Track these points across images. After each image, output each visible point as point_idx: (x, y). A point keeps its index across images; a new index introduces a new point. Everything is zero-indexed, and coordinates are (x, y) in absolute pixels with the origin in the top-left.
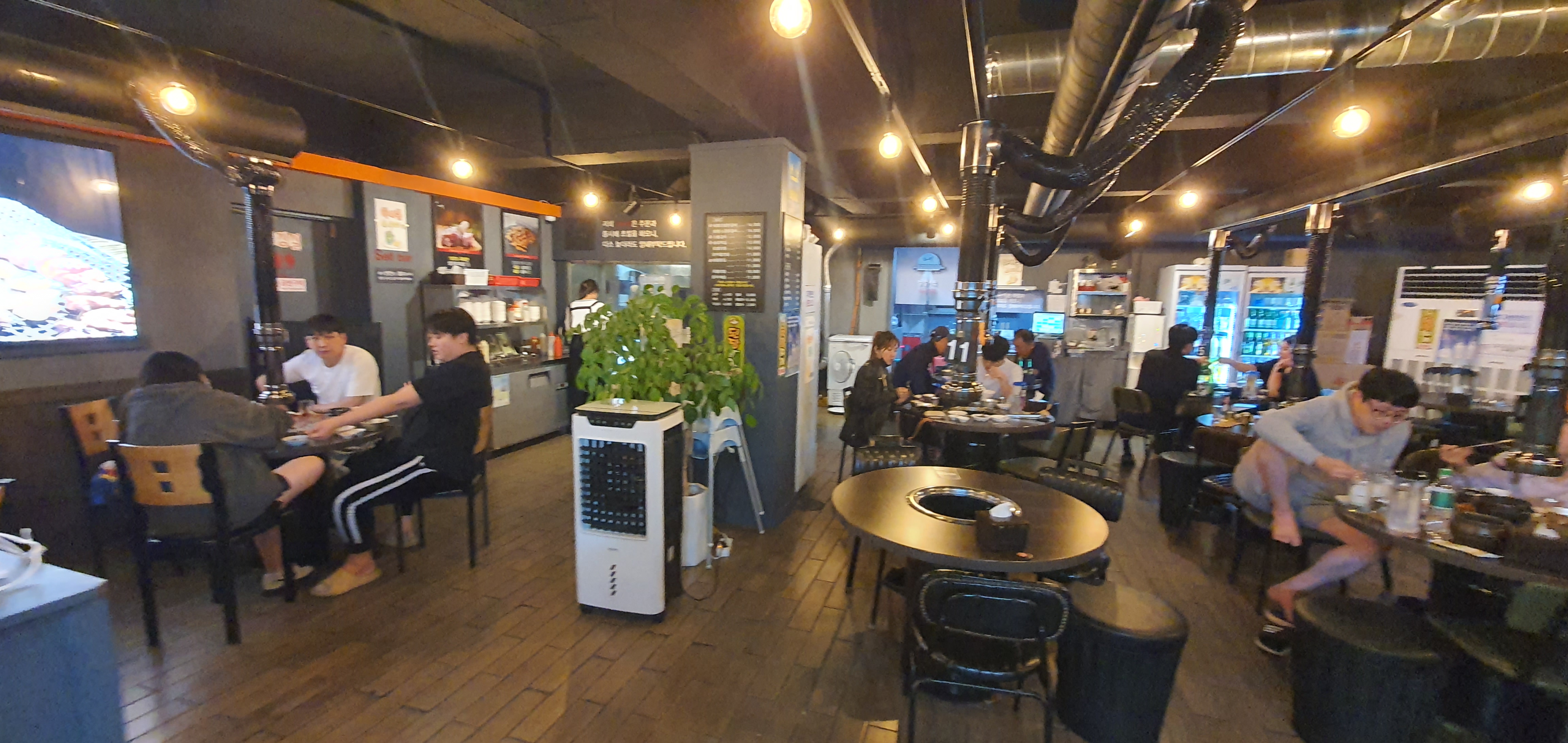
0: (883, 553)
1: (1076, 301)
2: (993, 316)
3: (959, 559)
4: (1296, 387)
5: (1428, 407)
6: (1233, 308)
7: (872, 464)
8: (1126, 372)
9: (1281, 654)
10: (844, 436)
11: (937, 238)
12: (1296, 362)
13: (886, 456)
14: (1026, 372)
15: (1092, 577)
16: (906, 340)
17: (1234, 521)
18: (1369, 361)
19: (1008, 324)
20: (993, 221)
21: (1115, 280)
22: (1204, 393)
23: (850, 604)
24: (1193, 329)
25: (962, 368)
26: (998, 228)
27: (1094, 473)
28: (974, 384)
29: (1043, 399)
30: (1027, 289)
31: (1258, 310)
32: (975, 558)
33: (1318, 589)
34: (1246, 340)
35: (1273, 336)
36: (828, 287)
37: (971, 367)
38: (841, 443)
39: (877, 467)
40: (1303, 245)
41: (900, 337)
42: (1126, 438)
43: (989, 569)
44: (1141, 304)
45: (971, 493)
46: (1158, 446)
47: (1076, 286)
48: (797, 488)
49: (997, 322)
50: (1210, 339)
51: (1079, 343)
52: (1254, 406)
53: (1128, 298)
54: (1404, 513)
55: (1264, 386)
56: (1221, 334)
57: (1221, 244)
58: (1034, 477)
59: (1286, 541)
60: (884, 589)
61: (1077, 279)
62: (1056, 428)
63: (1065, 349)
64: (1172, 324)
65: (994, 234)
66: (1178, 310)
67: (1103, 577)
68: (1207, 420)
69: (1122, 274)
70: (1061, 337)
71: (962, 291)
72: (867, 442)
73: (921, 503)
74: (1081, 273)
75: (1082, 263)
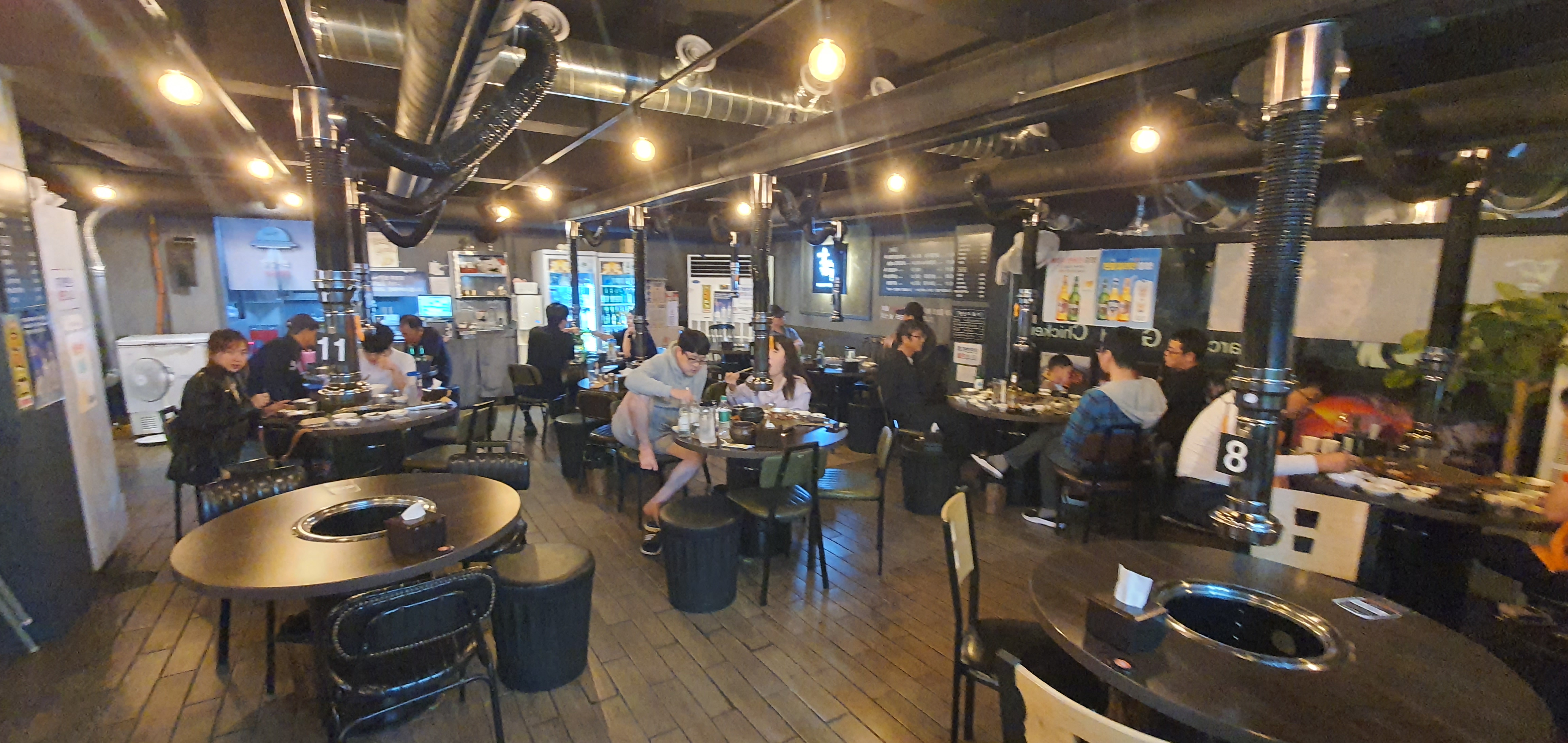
0: (271, 607)
1: (459, 283)
2: (371, 303)
3: (371, 577)
4: (640, 349)
5: (714, 353)
6: (591, 287)
7: (231, 501)
8: (517, 348)
9: (658, 552)
10: (175, 474)
11: (279, 209)
12: (636, 328)
13: (250, 486)
14: (419, 359)
15: (514, 544)
16: (254, 335)
17: (615, 463)
18: (680, 324)
19: (391, 308)
20: (352, 196)
21: (494, 262)
22: (581, 360)
23: (229, 686)
24: (565, 307)
25: (340, 368)
26: (359, 206)
27: (501, 450)
28: (359, 384)
29: (442, 386)
30: (406, 270)
31: (609, 288)
32: (393, 571)
33: (672, 498)
34: (604, 313)
35: (622, 309)
36: (99, 268)
37: (352, 364)
38: (171, 484)
39: (240, 503)
40: (629, 236)
41: (245, 333)
42: (526, 408)
43: (411, 575)
44: (520, 285)
45: (377, 502)
46: (554, 412)
47: (457, 268)
48: (97, 562)
49: (377, 308)
50: (578, 314)
51: (469, 325)
52: (616, 366)
53: (508, 280)
54: (707, 431)
55: (621, 350)
56: (587, 309)
57: (575, 234)
58: (444, 466)
59: (650, 468)
60: (279, 647)
61: (458, 261)
62: (462, 411)
63: (457, 331)
64: (548, 303)
65: (356, 212)
66: (552, 290)
67: (524, 542)
68: (586, 384)
69: (499, 257)
70: (450, 320)
71: (325, 281)
72: (218, 474)
73: (314, 530)
74: (460, 255)
75: (460, 245)
